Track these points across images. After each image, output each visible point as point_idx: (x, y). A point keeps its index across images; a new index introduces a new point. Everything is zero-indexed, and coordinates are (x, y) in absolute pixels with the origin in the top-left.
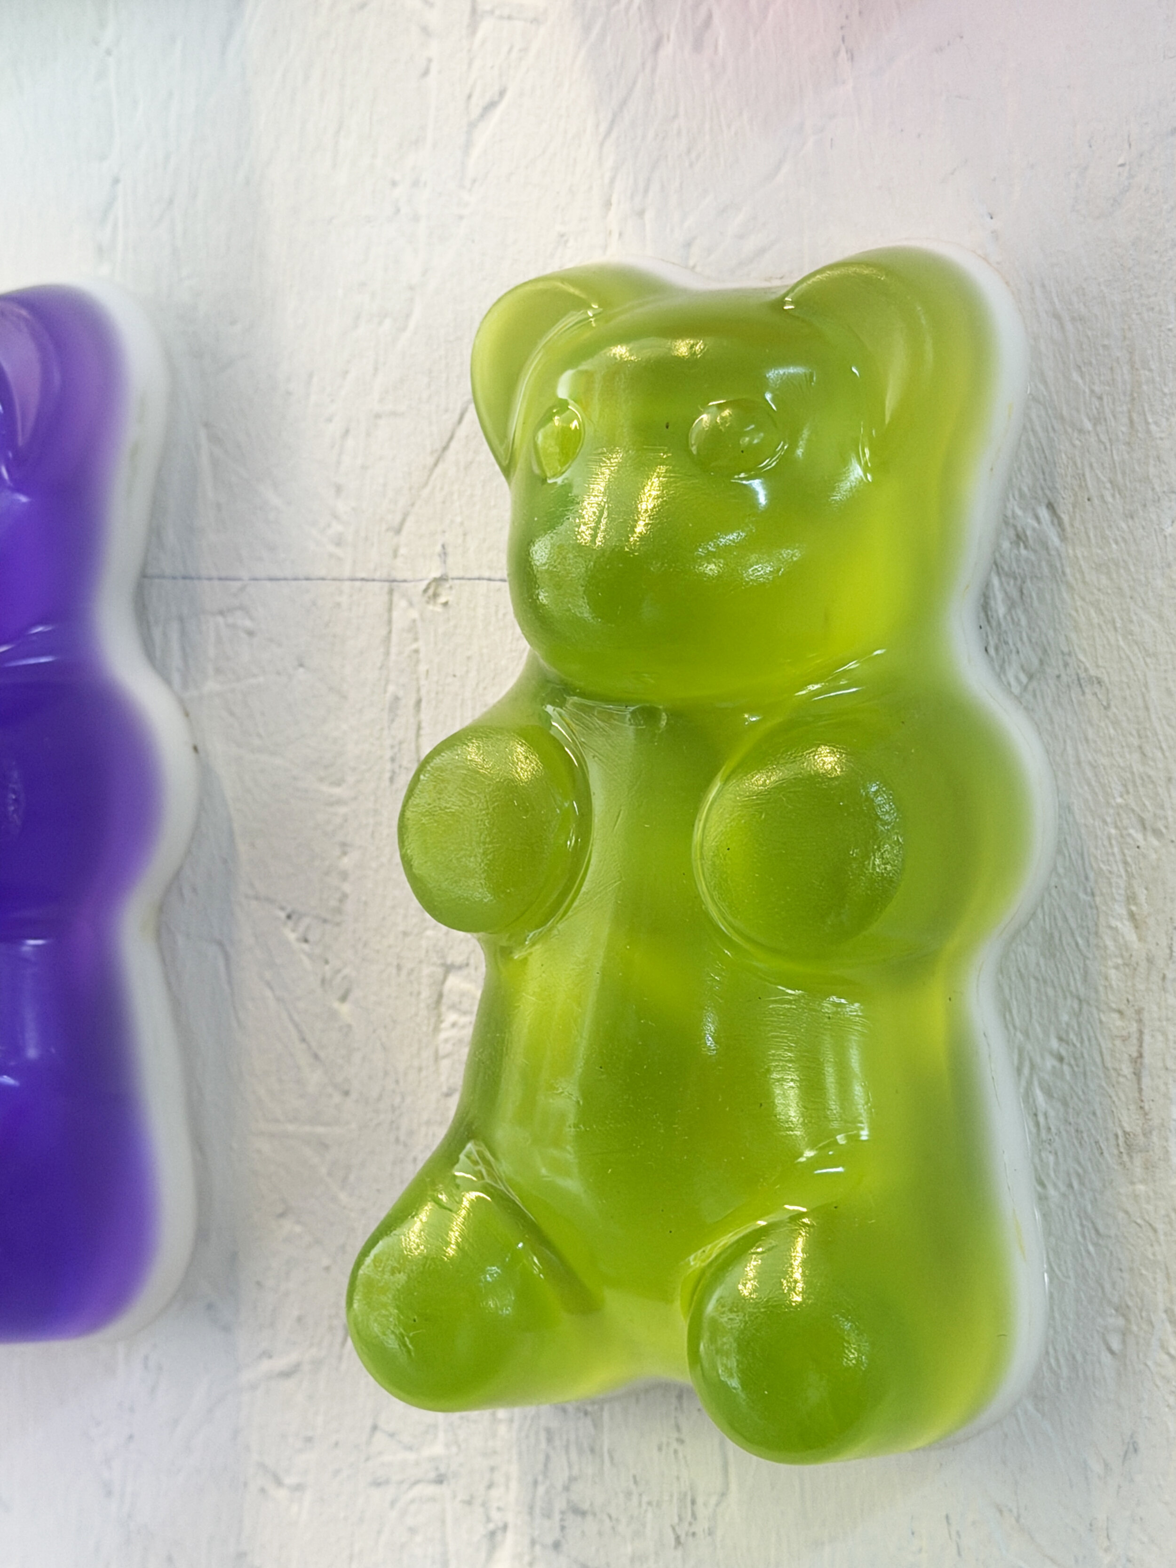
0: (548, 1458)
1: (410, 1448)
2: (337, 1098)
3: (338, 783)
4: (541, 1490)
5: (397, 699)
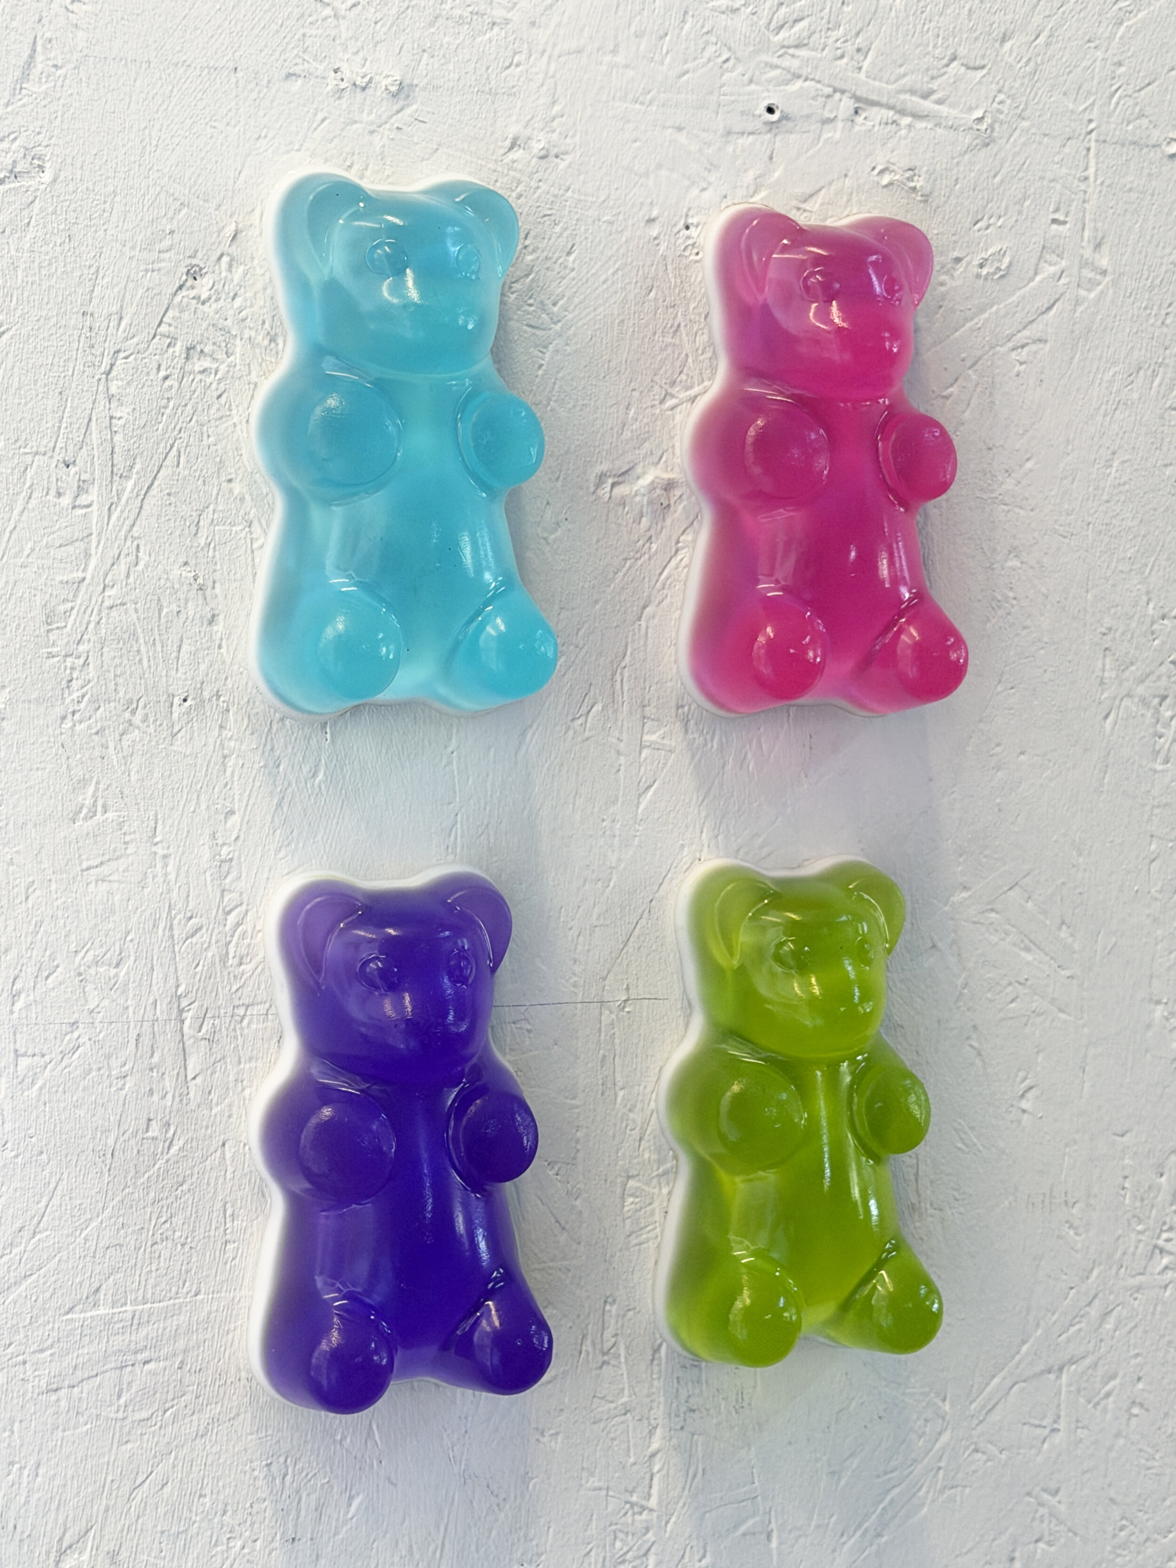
0: (677, 1390)
1: (612, 1402)
2: (574, 1247)
3: (574, 1098)
4: (674, 1405)
5: (604, 1057)
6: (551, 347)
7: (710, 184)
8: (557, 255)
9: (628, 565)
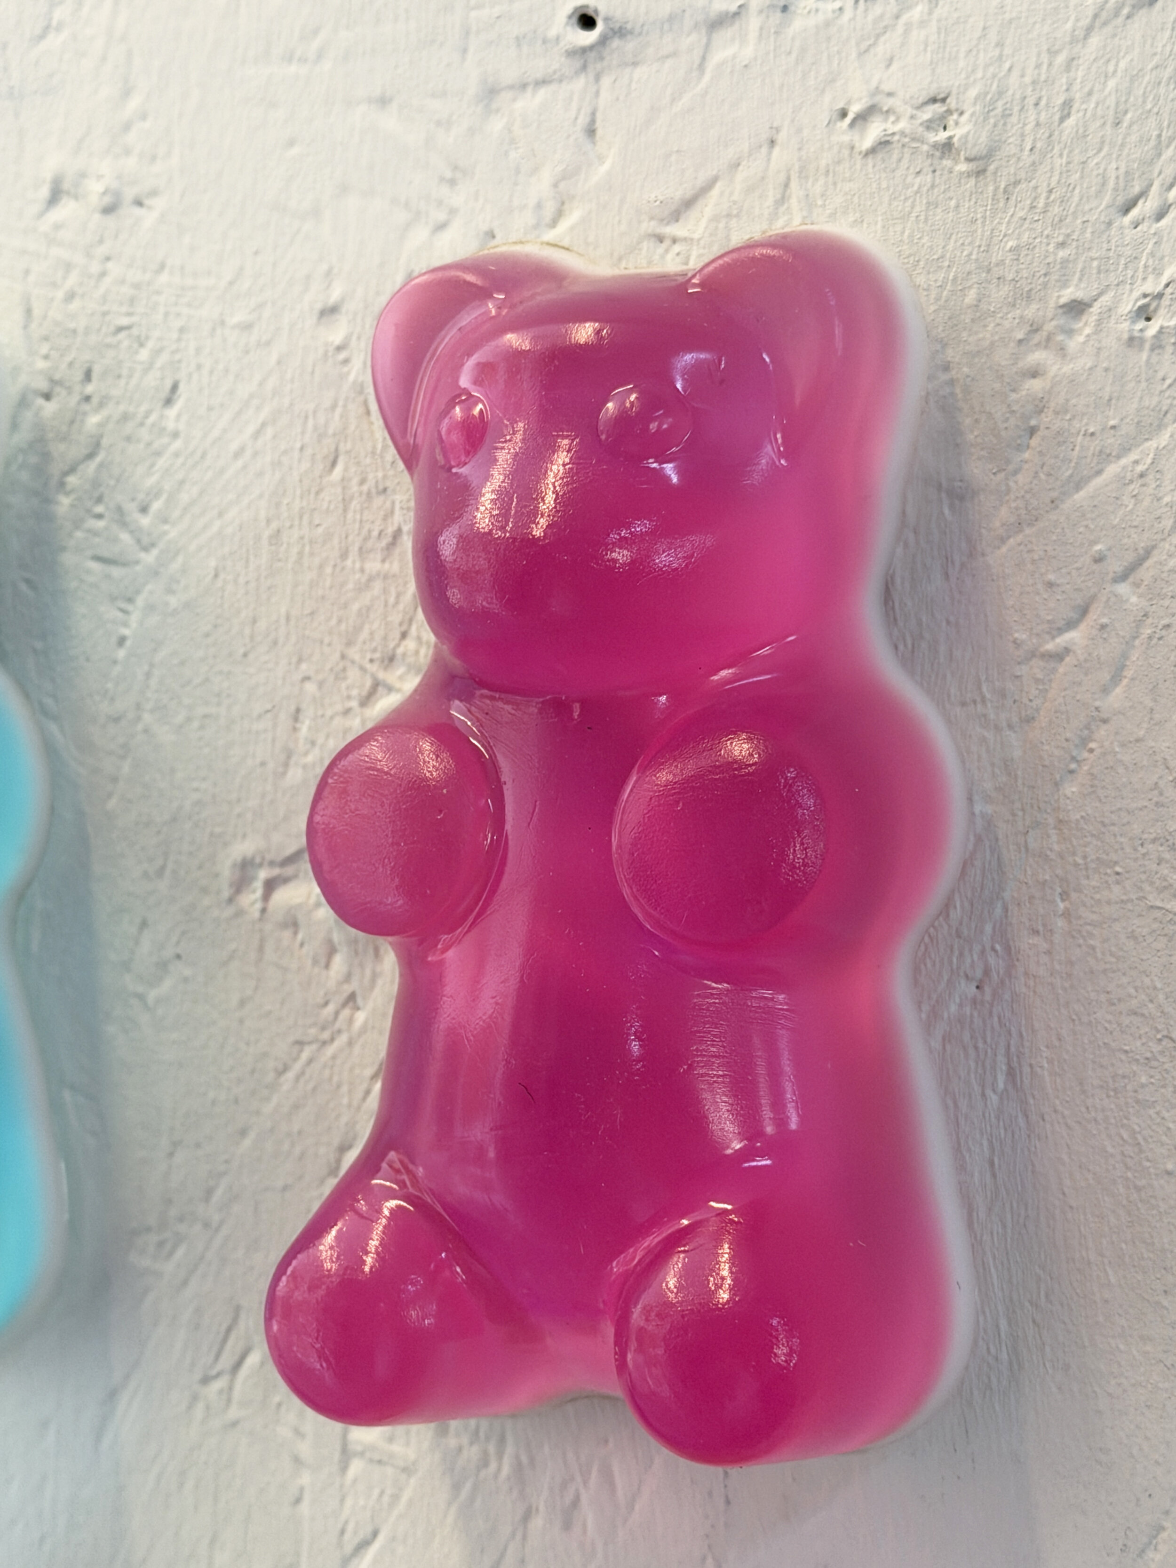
6: (140, 601)
7: (453, 211)
8: (143, 409)
9: (305, 1055)
